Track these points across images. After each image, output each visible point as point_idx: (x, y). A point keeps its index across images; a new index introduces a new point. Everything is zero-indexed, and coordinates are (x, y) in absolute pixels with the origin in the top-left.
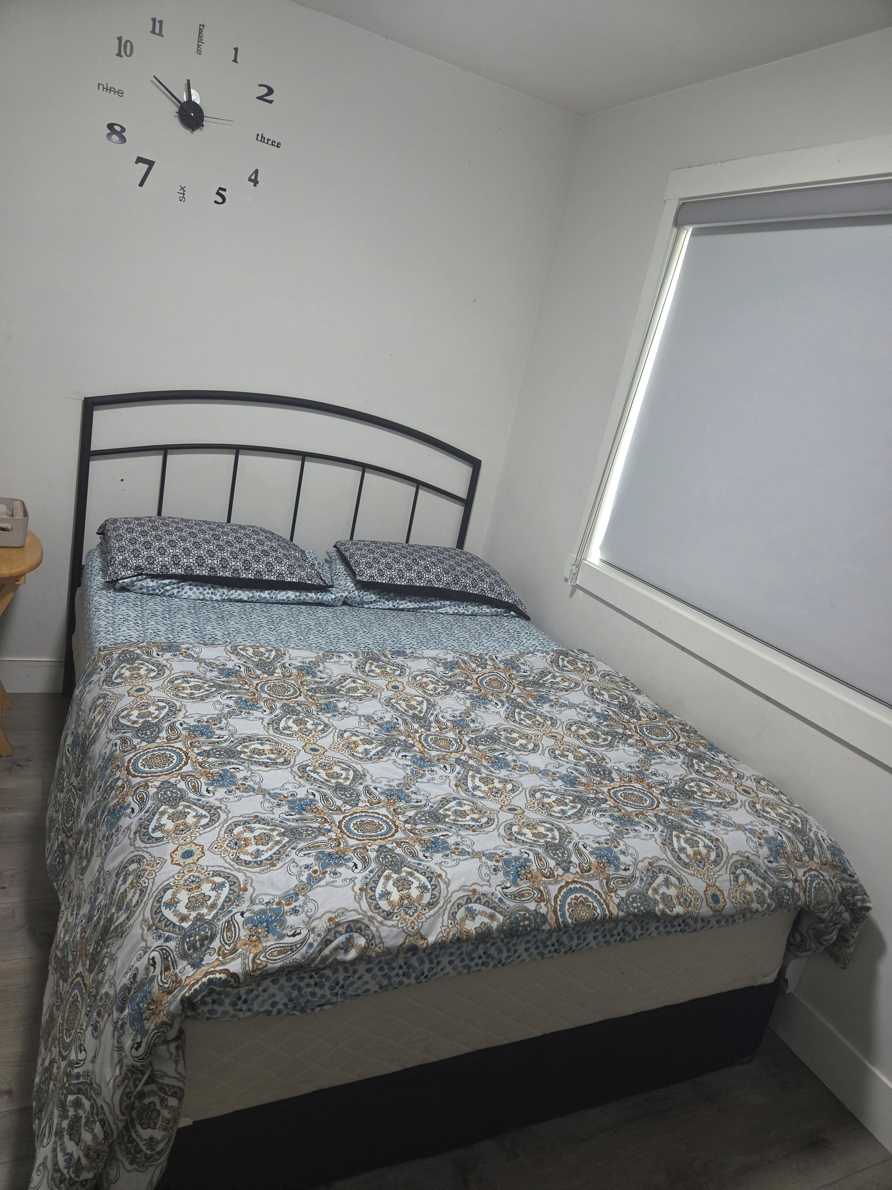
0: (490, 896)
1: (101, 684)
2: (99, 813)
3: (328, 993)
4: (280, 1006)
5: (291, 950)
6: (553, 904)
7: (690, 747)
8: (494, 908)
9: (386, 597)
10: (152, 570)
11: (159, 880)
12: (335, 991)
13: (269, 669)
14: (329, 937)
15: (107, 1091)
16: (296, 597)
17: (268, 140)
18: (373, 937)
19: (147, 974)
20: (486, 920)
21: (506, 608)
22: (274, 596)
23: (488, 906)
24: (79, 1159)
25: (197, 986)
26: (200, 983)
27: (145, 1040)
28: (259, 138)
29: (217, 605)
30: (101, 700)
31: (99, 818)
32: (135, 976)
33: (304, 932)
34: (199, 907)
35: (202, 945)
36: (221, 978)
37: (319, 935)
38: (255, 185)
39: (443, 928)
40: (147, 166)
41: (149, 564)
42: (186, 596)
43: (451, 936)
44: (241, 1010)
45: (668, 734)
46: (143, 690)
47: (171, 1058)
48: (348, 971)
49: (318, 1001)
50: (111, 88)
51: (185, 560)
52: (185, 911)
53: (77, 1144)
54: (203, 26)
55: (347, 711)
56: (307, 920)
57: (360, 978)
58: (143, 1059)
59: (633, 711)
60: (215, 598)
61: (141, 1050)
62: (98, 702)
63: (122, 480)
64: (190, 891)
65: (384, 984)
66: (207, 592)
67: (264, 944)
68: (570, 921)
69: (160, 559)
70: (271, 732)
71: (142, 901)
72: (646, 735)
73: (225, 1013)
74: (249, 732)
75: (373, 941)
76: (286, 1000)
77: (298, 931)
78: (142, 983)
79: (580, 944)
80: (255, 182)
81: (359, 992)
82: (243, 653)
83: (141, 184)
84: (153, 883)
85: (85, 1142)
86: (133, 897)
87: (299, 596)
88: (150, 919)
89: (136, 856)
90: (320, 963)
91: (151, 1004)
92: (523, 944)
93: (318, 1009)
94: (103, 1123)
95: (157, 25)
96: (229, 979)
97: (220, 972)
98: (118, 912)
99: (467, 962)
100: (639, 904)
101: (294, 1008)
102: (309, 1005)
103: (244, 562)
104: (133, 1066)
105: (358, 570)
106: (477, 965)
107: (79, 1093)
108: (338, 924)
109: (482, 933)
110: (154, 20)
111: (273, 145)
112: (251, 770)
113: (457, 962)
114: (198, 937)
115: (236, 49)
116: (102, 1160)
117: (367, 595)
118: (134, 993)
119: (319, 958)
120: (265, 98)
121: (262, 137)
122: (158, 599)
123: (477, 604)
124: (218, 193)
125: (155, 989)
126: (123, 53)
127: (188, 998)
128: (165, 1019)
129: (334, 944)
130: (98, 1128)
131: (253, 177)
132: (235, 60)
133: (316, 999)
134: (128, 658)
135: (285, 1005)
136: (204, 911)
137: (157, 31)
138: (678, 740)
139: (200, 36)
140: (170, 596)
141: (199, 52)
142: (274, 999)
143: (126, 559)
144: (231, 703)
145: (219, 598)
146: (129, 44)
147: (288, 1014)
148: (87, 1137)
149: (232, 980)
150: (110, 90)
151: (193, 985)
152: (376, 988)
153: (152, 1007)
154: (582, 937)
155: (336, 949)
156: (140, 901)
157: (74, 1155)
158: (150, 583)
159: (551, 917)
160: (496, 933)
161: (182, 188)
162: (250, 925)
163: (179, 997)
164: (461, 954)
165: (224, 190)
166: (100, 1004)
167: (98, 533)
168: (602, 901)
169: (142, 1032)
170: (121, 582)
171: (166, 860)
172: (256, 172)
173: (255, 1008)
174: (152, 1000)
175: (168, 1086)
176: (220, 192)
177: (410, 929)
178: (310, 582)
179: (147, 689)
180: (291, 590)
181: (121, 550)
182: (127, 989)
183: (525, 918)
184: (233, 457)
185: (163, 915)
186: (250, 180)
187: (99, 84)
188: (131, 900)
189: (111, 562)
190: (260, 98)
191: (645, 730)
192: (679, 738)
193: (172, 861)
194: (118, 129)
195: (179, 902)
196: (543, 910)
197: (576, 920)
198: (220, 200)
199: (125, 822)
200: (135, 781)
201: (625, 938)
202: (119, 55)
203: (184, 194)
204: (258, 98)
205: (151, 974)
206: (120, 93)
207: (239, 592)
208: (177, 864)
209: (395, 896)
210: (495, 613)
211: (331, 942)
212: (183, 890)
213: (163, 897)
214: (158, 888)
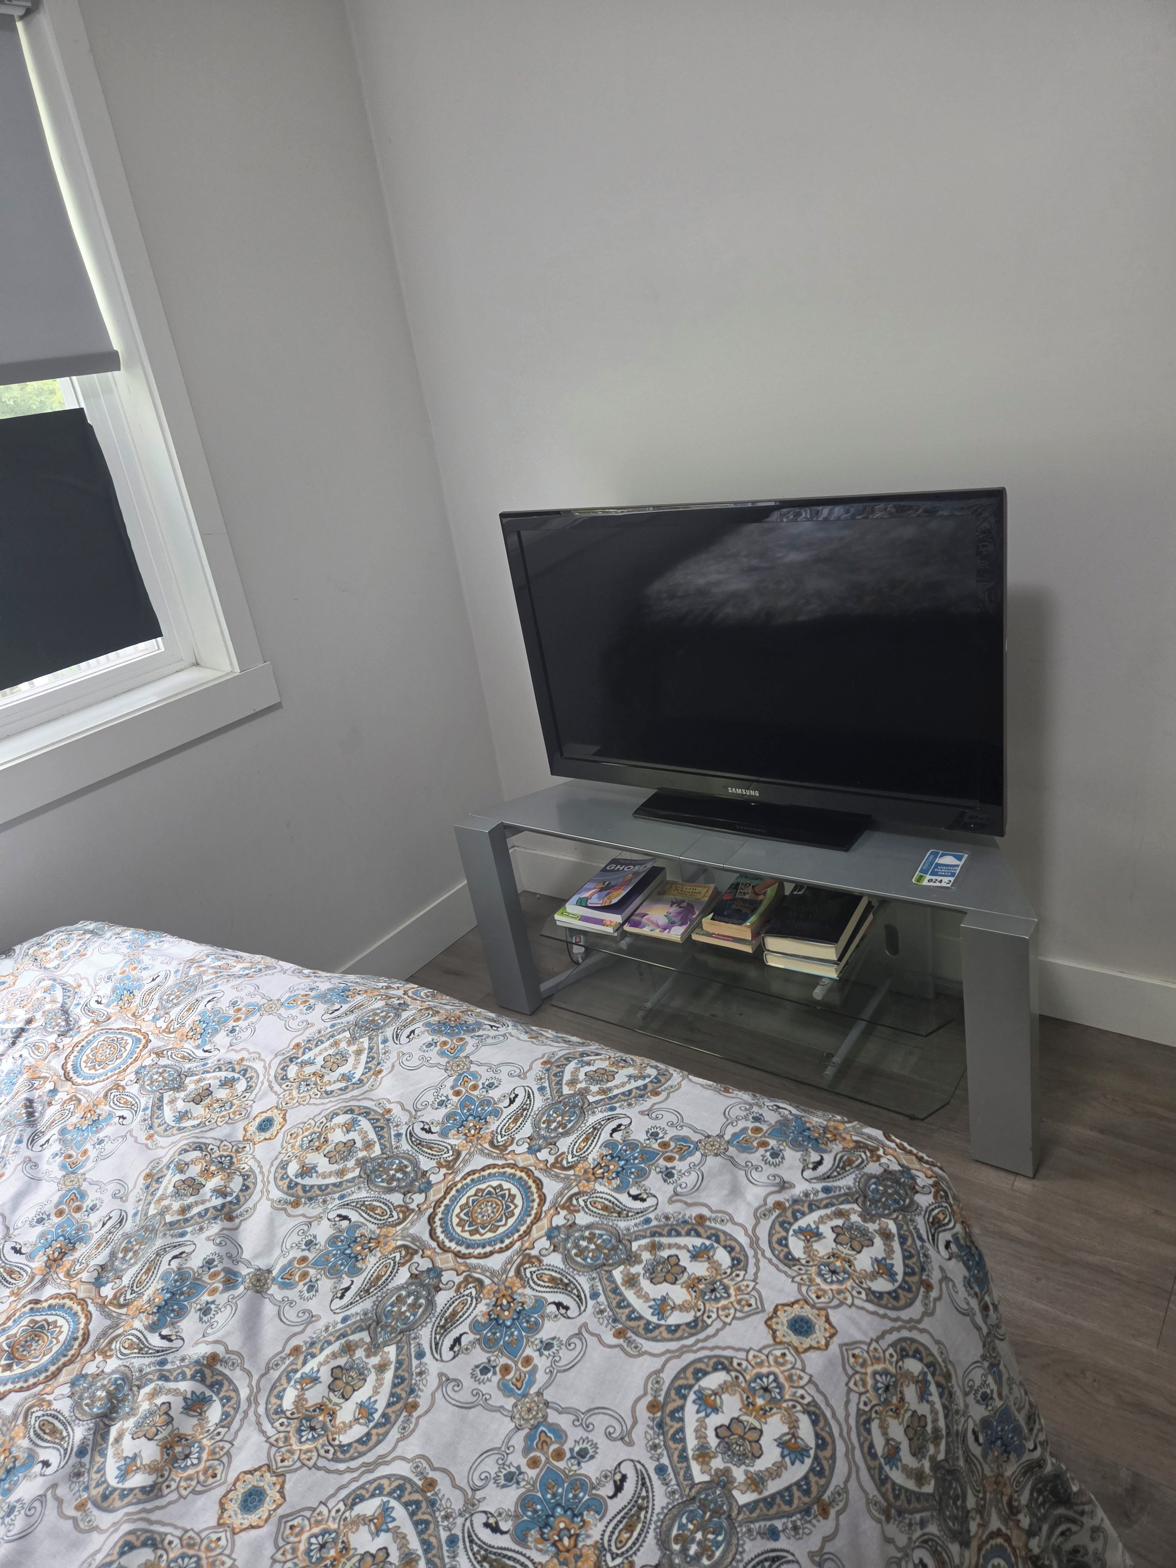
34: (858, 1228)
52: (878, 1241)
64: (849, 1261)
97: (893, 1140)
136: (855, 1218)
171: (841, 1346)
193: (832, 1336)
195: (876, 1259)
208: (830, 1324)
212: (858, 1269)
213: (889, 1293)
214: (884, 1316)
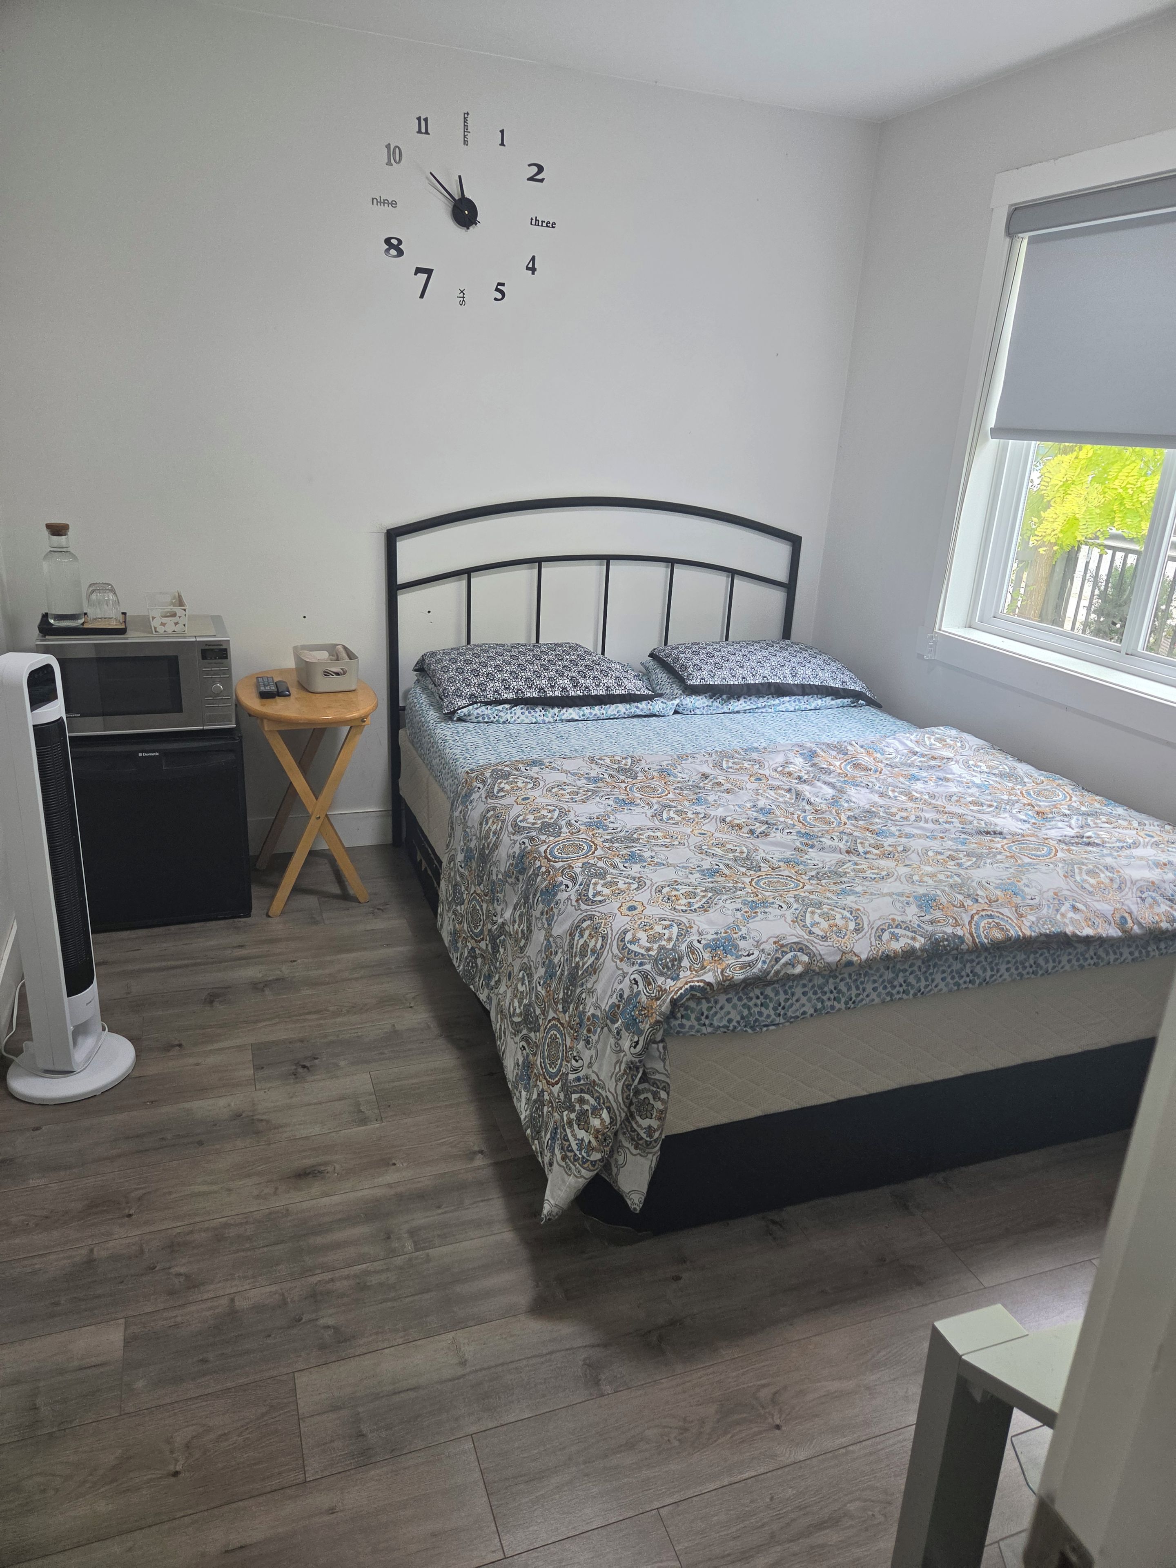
0: (908, 922)
1: (484, 800)
2: (531, 896)
3: (772, 1013)
4: (734, 1023)
5: (749, 966)
6: (968, 928)
7: (1084, 805)
8: (915, 932)
9: (718, 700)
10: (485, 697)
11: (616, 927)
12: (778, 1012)
13: (631, 774)
14: (777, 955)
15: (611, 1085)
16: (627, 710)
17: (542, 222)
18: (814, 955)
19: (632, 991)
20: (909, 941)
21: (853, 697)
22: (604, 712)
23: (908, 930)
24: (590, 1142)
25: (682, 991)
26: (683, 989)
27: (642, 1039)
28: (533, 223)
29: (551, 727)
30: (492, 813)
31: (531, 901)
32: (621, 996)
33: (756, 953)
34: (658, 941)
35: (673, 965)
36: (699, 986)
37: (769, 954)
38: (533, 273)
39: (873, 948)
40: (427, 275)
41: (482, 691)
42: (519, 721)
43: (880, 954)
44: (704, 1025)
45: (1059, 795)
46: (528, 798)
47: (660, 1057)
48: (787, 994)
49: (764, 1021)
50: (384, 200)
51: (515, 684)
52: (648, 945)
53: (587, 1132)
54: (468, 114)
55: (718, 803)
56: (755, 944)
57: (797, 1001)
58: (641, 1054)
59: (1016, 779)
60: (547, 720)
61: (639, 1047)
62: (489, 815)
63: (429, 612)
64: (645, 931)
65: (818, 1008)
66: (538, 713)
67: (727, 962)
68: (986, 941)
69: (491, 685)
70: (657, 822)
71: (606, 944)
72: (1034, 798)
73: (692, 1027)
74: (638, 824)
75: (815, 958)
76: (738, 1018)
77: (751, 952)
78: (629, 998)
79: (993, 975)
80: (533, 270)
81: (798, 1014)
82: (601, 762)
83: (422, 296)
84: (612, 931)
85: (595, 1127)
86: (596, 943)
87: (630, 709)
88: (619, 954)
89: (586, 916)
90: (774, 976)
91: (642, 1010)
92: (939, 974)
93: (765, 1029)
94: (609, 1109)
95: (423, 123)
96: (706, 987)
97: (698, 981)
98: (583, 960)
99: (889, 989)
100: (1050, 926)
101: (745, 1026)
102: (757, 1024)
103: (571, 680)
104: (632, 1063)
105: (686, 674)
106: (898, 993)
107: (581, 1093)
108: (782, 946)
109: (907, 951)
110: (419, 119)
111: (547, 226)
112: (654, 851)
113: (880, 989)
114: (668, 960)
115: (502, 132)
116: (608, 1145)
117: (699, 700)
118: (623, 1007)
119: (773, 971)
120: (537, 177)
121: (536, 220)
122: (494, 726)
123: (819, 696)
124: (497, 290)
125: (644, 999)
126: (392, 161)
127: (675, 1000)
128: (658, 1018)
129: (783, 961)
130: (605, 1114)
131: (530, 266)
132: (502, 144)
133: (763, 1019)
134: (500, 775)
135: (738, 1022)
136: (664, 943)
137: (423, 130)
138: (1070, 800)
139: (466, 126)
140: (504, 722)
141: (466, 143)
142: (729, 1016)
143: (459, 688)
144: (611, 802)
145: (552, 720)
146: (397, 150)
147: (742, 1030)
148: (596, 1123)
149: (708, 988)
150: (384, 203)
151: (678, 990)
152: (812, 1011)
153: (643, 1013)
154: (995, 968)
155: (786, 964)
156: (604, 945)
157: (585, 1139)
158: (483, 710)
159: (968, 938)
160: (919, 952)
161: (462, 292)
162: (709, 949)
163: (668, 1000)
164: (883, 982)
165: (503, 285)
166: (588, 1023)
167: (416, 670)
168: (1014, 924)
169: (640, 1032)
170: (459, 711)
171: (615, 914)
172: (533, 259)
173: (716, 1023)
174: (642, 1007)
175: (659, 1081)
176: (500, 288)
177: (844, 948)
178: (639, 693)
179: (532, 798)
180: (621, 702)
181: (451, 680)
182: (614, 1006)
183: (944, 940)
184: (535, 571)
185: (629, 949)
186: (528, 268)
187: (373, 199)
188: (595, 946)
189: (444, 694)
190: (531, 179)
191: (1032, 794)
192: (1071, 797)
193: (621, 914)
194: (395, 242)
195: (640, 940)
196: (960, 933)
197: (991, 940)
198: (499, 296)
199: (562, 896)
200: (558, 865)
201: (1037, 971)
202: (389, 163)
203: (463, 297)
204: (529, 179)
205: (635, 991)
206: (394, 204)
207: (571, 710)
208: (626, 916)
209: (825, 925)
210: (841, 705)
211: (780, 959)
212: (640, 932)
213: (624, 938)
214: (617, 933)
